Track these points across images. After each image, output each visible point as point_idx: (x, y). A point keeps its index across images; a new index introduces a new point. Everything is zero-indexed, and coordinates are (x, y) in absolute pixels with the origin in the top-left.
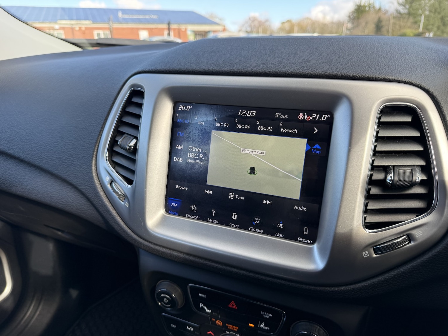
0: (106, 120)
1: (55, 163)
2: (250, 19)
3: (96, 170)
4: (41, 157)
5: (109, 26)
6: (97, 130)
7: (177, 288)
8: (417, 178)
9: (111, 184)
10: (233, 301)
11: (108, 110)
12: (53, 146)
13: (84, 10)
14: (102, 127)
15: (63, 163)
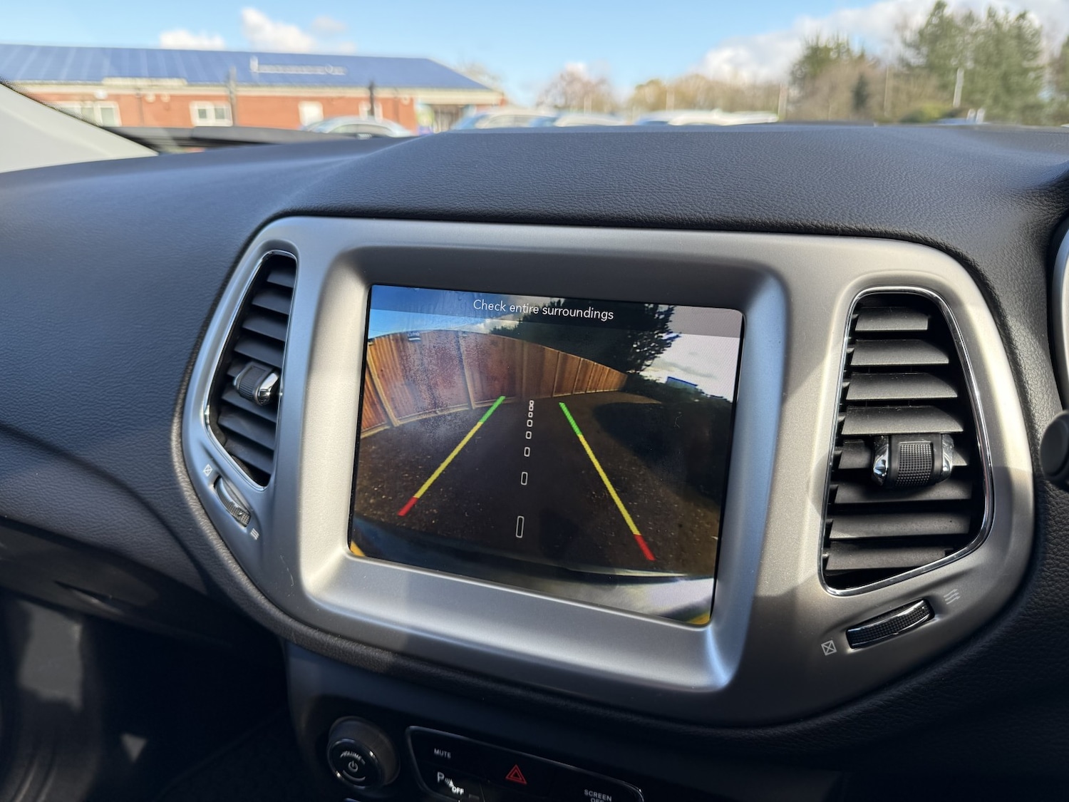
0: (205, 328)
1: (80, 431)
2: (562, 77)
3: (180, 448)
4: (47, 417)
5: (228, 93)
6: (185, 351)
7: (382, 736)
8: (944, 464)
9: (216, 483)
10: (516, 766)
11: (211, 303)
12: (75, 390)
13: (169, 54)
14: (196, 345)
15: (101, 433)
